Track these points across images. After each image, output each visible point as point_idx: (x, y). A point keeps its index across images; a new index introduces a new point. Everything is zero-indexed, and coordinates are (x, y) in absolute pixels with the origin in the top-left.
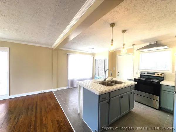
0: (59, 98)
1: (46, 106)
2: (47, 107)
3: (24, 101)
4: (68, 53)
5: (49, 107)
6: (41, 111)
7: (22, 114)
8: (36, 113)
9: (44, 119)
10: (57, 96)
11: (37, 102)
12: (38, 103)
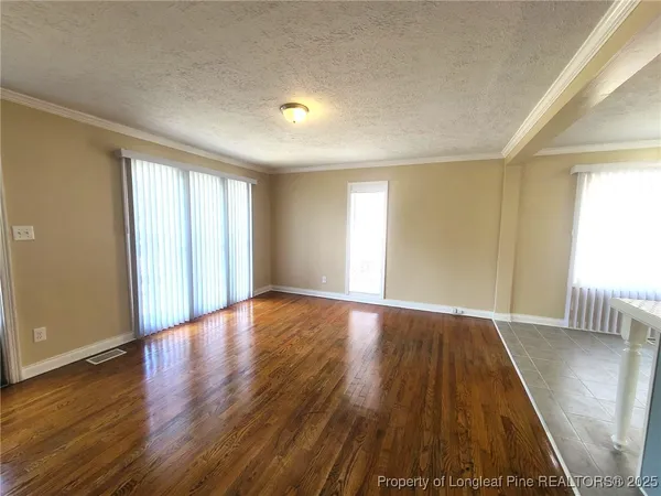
0: (517, 353)
1: (469, 357)
2: (472, 362)
3: (412, 321)
4: (577, 169)
5: (477, 363)
6: (452, 365)
7: (409, 350)
8: (440, 362)
9: (460, 388)
10: (511, 341)
11: (441, 336)
12: (446, 341)
